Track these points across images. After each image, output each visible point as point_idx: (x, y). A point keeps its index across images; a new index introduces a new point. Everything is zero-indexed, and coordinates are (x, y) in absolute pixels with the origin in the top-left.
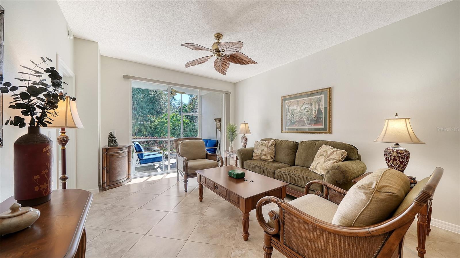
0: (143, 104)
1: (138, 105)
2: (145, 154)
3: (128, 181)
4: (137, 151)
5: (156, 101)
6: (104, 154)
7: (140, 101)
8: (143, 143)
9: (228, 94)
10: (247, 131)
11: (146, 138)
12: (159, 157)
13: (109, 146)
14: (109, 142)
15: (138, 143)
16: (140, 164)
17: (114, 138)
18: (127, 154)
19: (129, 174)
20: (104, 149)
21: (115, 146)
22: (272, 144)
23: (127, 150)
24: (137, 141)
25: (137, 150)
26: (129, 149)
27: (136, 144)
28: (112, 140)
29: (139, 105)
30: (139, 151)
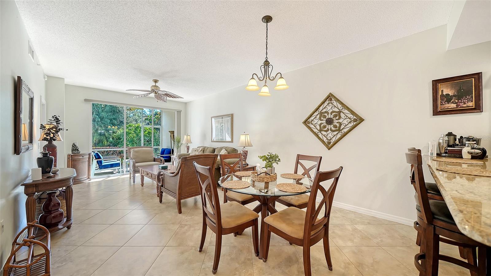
0: (104, 114)
1: (97, 115)
2: (103, 162)
3: (89, 180)
4: (96, 159)
5: (119, 111)
6: (69, 159)
7: (100, 111)
8: (103, 153)
9: (179, 112)
10: (189, 141)
11: (106, 149)
12: (117, 163)
13: (72, 154)
14: (73, 150)
15: (97, 152)
16: (99, 169)
17: (77, 147)
18: (87, 160)
19: (89, 175)
20: (69, 156)
21: (78, 153)
22: (202, 150)
23: (88, 156)
24: (97, 151)
25: (97, 157)
26: (89, 156)
27: (95, 153)
28: (75, 149)
29: (99, 115)
30: (98, 159)
